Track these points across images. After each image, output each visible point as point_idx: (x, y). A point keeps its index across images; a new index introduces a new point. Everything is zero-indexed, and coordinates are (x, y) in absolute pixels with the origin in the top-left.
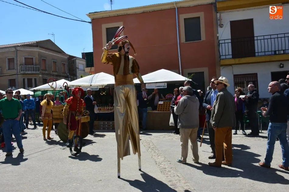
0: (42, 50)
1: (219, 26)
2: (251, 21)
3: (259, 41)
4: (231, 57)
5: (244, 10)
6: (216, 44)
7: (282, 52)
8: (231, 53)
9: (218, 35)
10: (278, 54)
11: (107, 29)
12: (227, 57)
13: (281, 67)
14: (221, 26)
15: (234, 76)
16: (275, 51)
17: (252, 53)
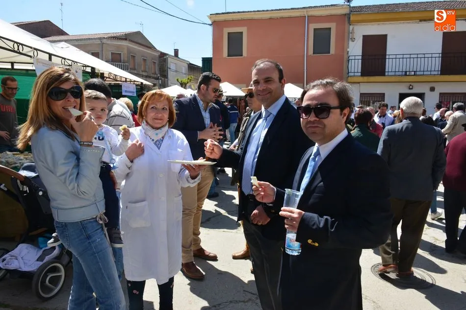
0: (132, 44)
1: (350, 40)
2: (385, 37)
3: (391, 60)
4: (360, 74)
5: (379, 24)
6: (345, 59)
7: (413, 73)
8: (360, 71)
9: (348, 50)
10: (409, 75)
11: (229, 33)
12: (356, 74)
13: (410, 89)
14: (353, 40)
15: (361, 94)
16: (406, 72)
17: (381, 72)
